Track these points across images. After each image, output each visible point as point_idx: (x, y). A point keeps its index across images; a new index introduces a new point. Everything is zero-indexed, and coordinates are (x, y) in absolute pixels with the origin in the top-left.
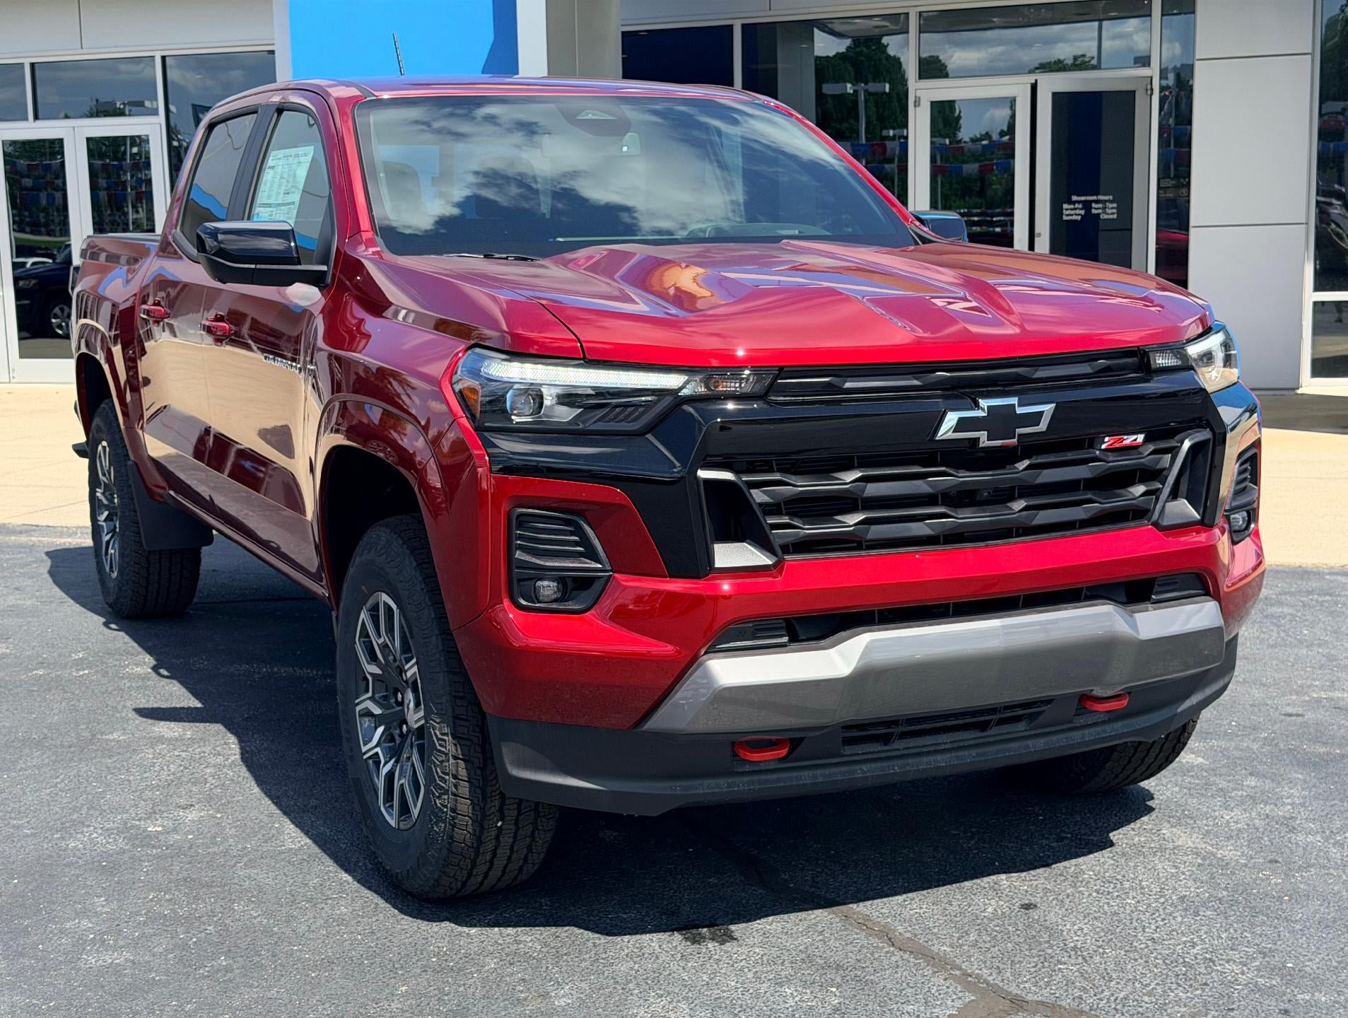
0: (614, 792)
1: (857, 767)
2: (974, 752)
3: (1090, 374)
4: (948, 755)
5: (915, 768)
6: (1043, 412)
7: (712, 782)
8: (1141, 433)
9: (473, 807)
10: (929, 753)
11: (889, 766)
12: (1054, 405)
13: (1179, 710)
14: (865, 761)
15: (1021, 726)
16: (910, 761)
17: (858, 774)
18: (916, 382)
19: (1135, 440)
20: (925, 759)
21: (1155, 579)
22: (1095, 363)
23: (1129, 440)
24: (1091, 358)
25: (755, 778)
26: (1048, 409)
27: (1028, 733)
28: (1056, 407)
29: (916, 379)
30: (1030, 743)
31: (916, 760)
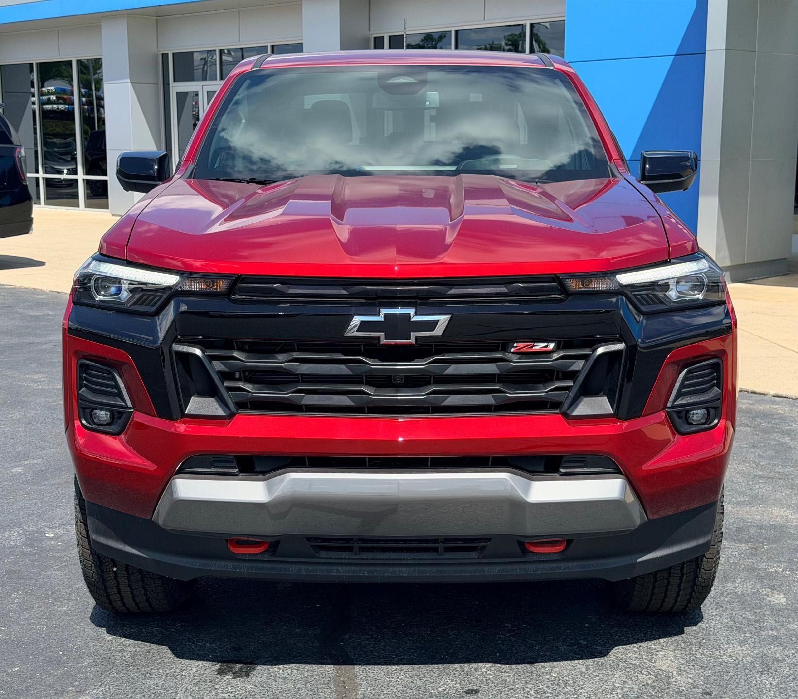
0: (154, 560)
1: (335, 567)
2: (434, 569)
3: (506, 293)
4: (412, 569)
5: (382, 575)
6: (438, 321)
7: (223, 563)
8: (552, 341)
9: (93, 556)
10: (394, 565)
11: (360, 571)
12: (449, 316)
13: (639, 560)
14: (342, 564)
15: (474, 555)
16: (379, 569)
17: (334, 572)
18: (344, 292)
19: (546, 346)
20: (391, 569)
21: (562, 457)
22: (511, 285)
23: (539, 346)
24: (508, 282)
25: (254, 565)
26: (443, 319)
27: (478, 561)
28: (451, 319)
29: (345, 289)
30: (486, 568)
31: (385, 568)
